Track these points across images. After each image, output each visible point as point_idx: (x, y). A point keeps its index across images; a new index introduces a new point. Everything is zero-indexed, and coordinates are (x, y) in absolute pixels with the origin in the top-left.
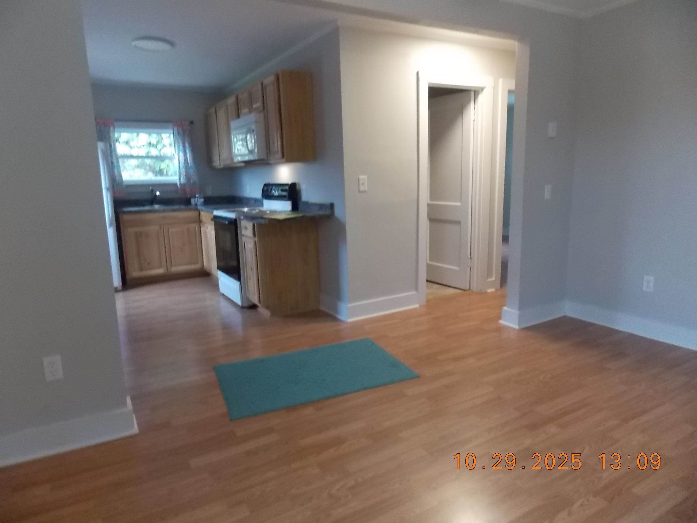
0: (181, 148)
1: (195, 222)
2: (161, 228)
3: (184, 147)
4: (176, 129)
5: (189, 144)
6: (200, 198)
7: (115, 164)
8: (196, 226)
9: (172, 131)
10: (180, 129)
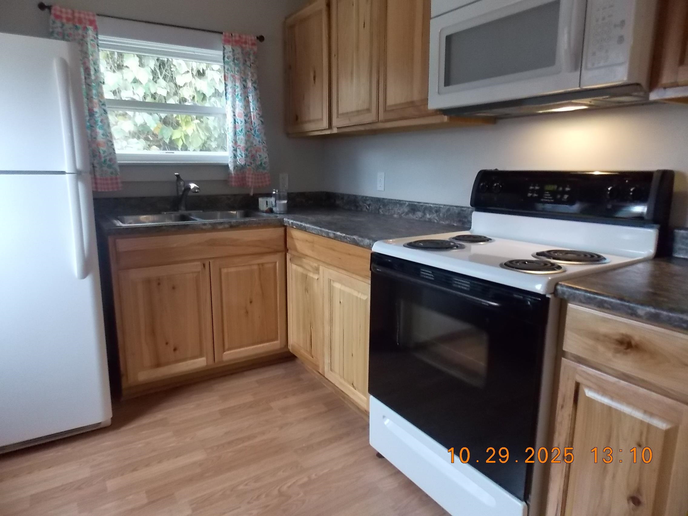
0: (238, 90)
1: (275, 252)
2: (204, 265)
3: (245, 87)
4: (229, 48)
5: (254, 83)
7: (98, 116)
8: (277, 259)
9: (219, 53)
10: (238, 50)
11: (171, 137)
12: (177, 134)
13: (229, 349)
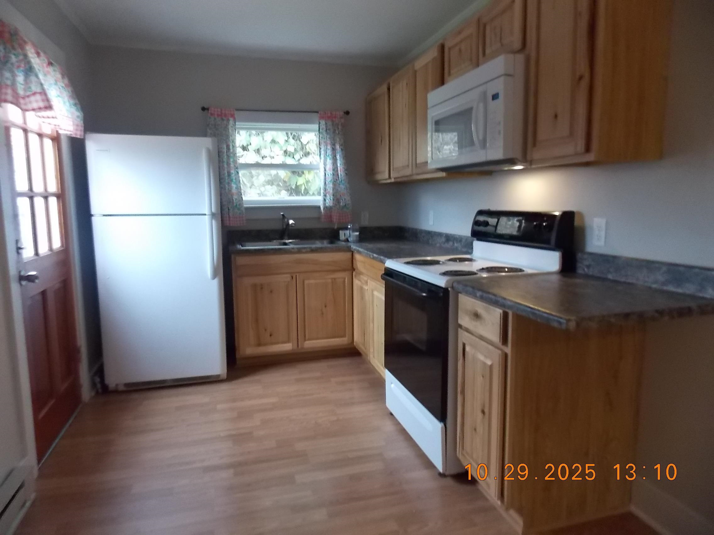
0: (329, 152)
1: (344, 270)
2: (292, 277)
3: (334, 149)
4: (323, 122)
5: (341, 145)
6: (354, 230)
7: (233, 176)
8: (345, 275)
9: (316, 126)
10: (330, 123)
11: (297, 183)
12: (301, 181)
13: (309, 339)
